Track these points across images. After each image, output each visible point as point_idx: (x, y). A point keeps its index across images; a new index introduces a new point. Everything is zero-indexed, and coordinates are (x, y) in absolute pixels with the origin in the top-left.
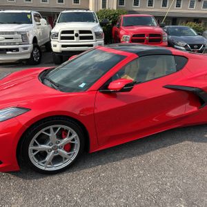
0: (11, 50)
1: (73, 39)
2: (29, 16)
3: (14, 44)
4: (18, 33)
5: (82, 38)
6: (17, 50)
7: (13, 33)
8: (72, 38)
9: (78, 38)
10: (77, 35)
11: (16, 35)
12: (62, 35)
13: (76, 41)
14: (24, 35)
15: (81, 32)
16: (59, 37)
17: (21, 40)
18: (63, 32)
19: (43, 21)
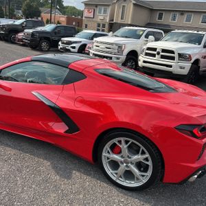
0: (107, 57)
1: (155, 57)
3: (112, 53)
4: (116, 44)
5: (163, 57)
6: (111, 58)
9: (159, 56)
10: (158, 53)
11: (114, 47)
12: (147, 51)
13: (157, 59)
14: (120, 47)
15: (164, 51)
16: (144, 53)
17: (116, 51)
18: (148, 49)
19: (151, 38)
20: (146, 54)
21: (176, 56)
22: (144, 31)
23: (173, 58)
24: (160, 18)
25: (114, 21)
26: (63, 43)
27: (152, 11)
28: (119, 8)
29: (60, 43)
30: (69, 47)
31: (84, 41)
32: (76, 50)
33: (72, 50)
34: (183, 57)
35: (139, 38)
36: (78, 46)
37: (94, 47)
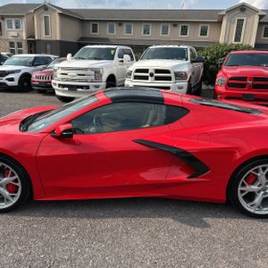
0: (82, 87)
1: (148, 79)
2: (112, 52)
4: (92, 69)
5: (157, 78)
6: (88, 87)
7: (86, 69)
8: (146, 78)
9: (153, 78)
10: (152, 75)
11: (89, 72)
12: (136, 74)
13: (151, 82)
14: (97, 73)
16: (132, 76)
17: (93, 77)
18: (137, 71)
19: (127, 57)
20: (136, 77)
21: (172, 75)
22: (115, 49)
23: (169, 79)
24: (95, 30)
25: (36, 38)
27: (82, 22)
28: (39, 19)
30: (3, 80)
31: (24, 69)
32: (15, 83)
33: (9, 83)
34: (179, 76)
35: (113, 59)
36: (16, 76)
37: (59, 76)
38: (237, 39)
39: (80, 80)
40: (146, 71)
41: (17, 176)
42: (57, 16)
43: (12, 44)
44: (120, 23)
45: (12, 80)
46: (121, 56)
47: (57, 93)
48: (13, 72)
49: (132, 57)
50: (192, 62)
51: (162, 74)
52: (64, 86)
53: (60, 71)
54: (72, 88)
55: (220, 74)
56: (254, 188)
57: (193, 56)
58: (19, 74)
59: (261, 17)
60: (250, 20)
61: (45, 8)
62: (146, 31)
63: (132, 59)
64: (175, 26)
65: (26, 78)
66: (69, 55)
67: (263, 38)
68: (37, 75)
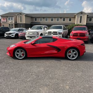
3: (35, 35)
4: (36, 32)
6: (35, 37)
7: (35, 32)
8: (51, 34)
10: (52, 33)
14: (38, 33)
15: (54, 32)
17: (36, 34)
18: (48, 32)
19: (46, 29)
20: (48, 34)
21: (58, 33)
22: (42, 27)
23: (57, 34)
25: (18, 23)
26: (7, 34)
28: (19, 17)
29: (5, 34)
30: (10, 35)
31: (16, 32)
32: (14, 36)
33: (12, 36)
34: (60, 33)
35: (42, 29)
36: (14, 34)
37: (27, 34)
38: (80, 22)
39: (33, 35)
40: (51, 32)
41: (24, 52)
42: (24, 16)
43: (10, 25)
44: (44, 18)
45: (13, 35)
46: (44, 28)
47: (27, 39)
48: (13, 33)
49: (47, 28)
50: (64, 30)
51: (55, 33)
52: (28, 37)
53: (27, 33)
54: (31, 37)
55: (71, 33)
56: (70, 54)
57: (64, 28)
58: (15, 34)
59: (87, 15)
60: (84, 16)
61: (21, 14)
62: (52, 20)
63: (47, 29)
64: (61, 18)
65: (17, 35)
66: (30, 28)
67: (89, 21)
68: (20, 34)
